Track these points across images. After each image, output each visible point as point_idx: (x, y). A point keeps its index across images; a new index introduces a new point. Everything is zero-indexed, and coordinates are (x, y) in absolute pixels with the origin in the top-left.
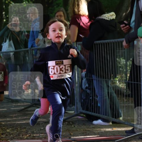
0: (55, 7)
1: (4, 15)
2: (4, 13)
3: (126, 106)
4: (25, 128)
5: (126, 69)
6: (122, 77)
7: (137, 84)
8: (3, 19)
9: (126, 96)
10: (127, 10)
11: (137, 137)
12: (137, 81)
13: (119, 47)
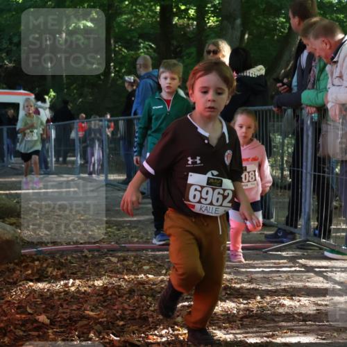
0: (185, 58)
1: (112, 68)
2: (112, 64)
3: (280, 202)
4: (135, 227)
5: (283, 149)
6: (276, 161)
7: (298, 171)
8: (111, 73)
9: (281, 188)
10: (288, 65)
11: (294, 246)
12: (298, 167)
13: (274, 118)
